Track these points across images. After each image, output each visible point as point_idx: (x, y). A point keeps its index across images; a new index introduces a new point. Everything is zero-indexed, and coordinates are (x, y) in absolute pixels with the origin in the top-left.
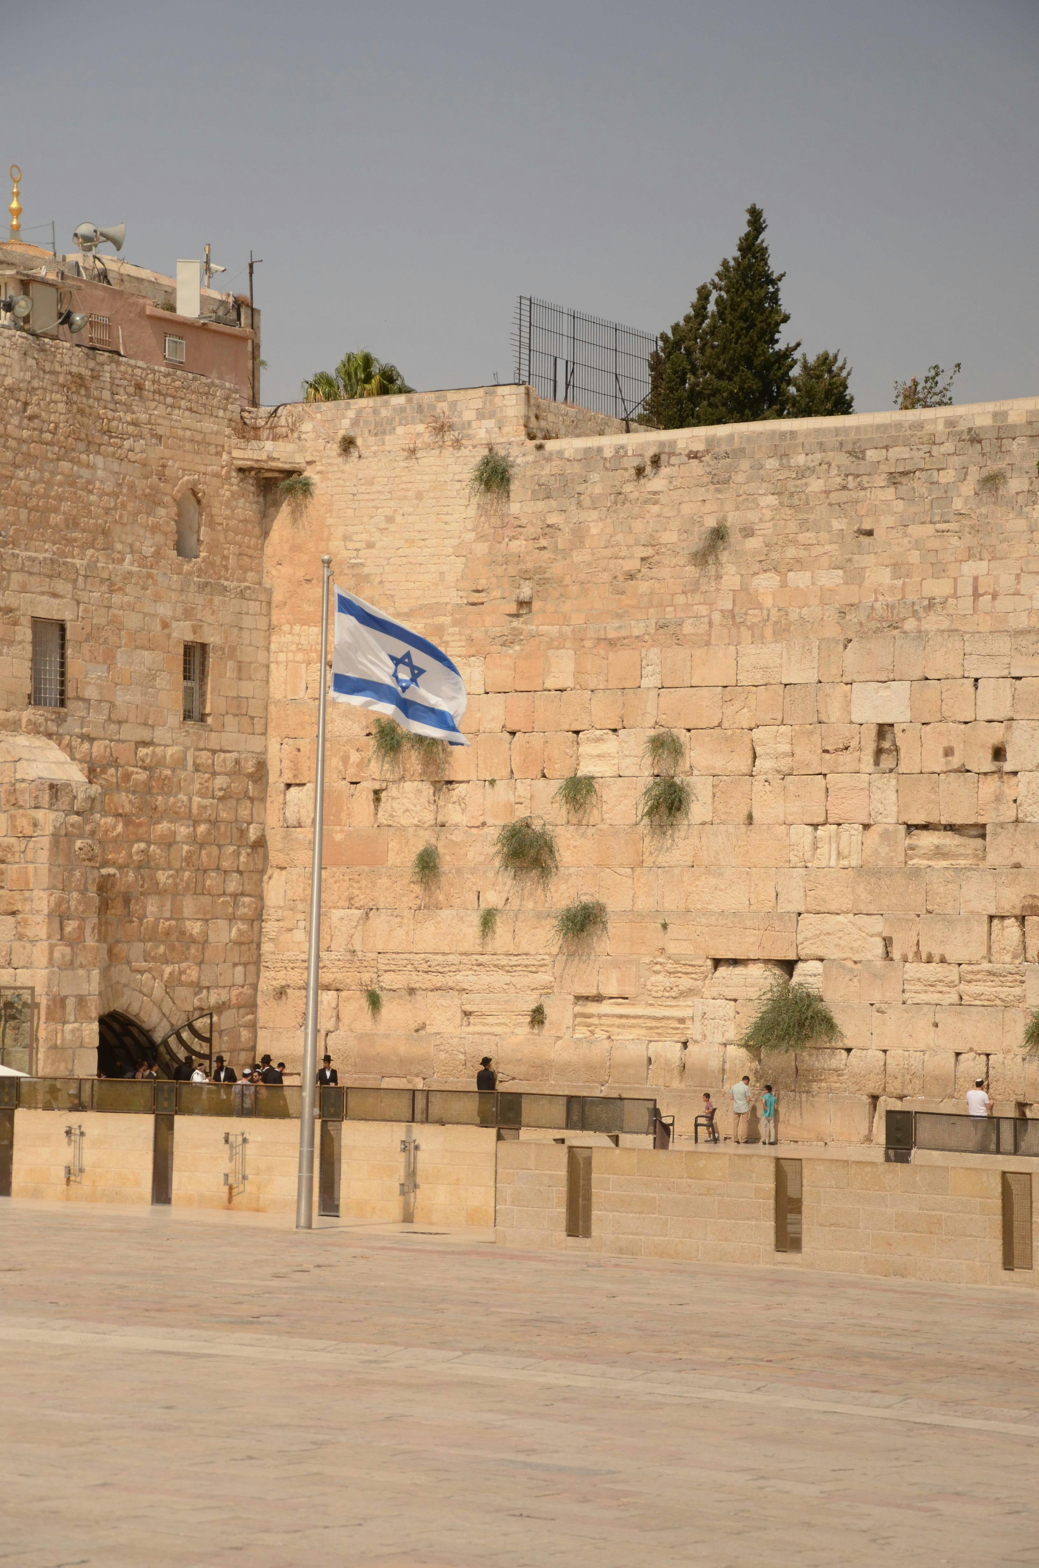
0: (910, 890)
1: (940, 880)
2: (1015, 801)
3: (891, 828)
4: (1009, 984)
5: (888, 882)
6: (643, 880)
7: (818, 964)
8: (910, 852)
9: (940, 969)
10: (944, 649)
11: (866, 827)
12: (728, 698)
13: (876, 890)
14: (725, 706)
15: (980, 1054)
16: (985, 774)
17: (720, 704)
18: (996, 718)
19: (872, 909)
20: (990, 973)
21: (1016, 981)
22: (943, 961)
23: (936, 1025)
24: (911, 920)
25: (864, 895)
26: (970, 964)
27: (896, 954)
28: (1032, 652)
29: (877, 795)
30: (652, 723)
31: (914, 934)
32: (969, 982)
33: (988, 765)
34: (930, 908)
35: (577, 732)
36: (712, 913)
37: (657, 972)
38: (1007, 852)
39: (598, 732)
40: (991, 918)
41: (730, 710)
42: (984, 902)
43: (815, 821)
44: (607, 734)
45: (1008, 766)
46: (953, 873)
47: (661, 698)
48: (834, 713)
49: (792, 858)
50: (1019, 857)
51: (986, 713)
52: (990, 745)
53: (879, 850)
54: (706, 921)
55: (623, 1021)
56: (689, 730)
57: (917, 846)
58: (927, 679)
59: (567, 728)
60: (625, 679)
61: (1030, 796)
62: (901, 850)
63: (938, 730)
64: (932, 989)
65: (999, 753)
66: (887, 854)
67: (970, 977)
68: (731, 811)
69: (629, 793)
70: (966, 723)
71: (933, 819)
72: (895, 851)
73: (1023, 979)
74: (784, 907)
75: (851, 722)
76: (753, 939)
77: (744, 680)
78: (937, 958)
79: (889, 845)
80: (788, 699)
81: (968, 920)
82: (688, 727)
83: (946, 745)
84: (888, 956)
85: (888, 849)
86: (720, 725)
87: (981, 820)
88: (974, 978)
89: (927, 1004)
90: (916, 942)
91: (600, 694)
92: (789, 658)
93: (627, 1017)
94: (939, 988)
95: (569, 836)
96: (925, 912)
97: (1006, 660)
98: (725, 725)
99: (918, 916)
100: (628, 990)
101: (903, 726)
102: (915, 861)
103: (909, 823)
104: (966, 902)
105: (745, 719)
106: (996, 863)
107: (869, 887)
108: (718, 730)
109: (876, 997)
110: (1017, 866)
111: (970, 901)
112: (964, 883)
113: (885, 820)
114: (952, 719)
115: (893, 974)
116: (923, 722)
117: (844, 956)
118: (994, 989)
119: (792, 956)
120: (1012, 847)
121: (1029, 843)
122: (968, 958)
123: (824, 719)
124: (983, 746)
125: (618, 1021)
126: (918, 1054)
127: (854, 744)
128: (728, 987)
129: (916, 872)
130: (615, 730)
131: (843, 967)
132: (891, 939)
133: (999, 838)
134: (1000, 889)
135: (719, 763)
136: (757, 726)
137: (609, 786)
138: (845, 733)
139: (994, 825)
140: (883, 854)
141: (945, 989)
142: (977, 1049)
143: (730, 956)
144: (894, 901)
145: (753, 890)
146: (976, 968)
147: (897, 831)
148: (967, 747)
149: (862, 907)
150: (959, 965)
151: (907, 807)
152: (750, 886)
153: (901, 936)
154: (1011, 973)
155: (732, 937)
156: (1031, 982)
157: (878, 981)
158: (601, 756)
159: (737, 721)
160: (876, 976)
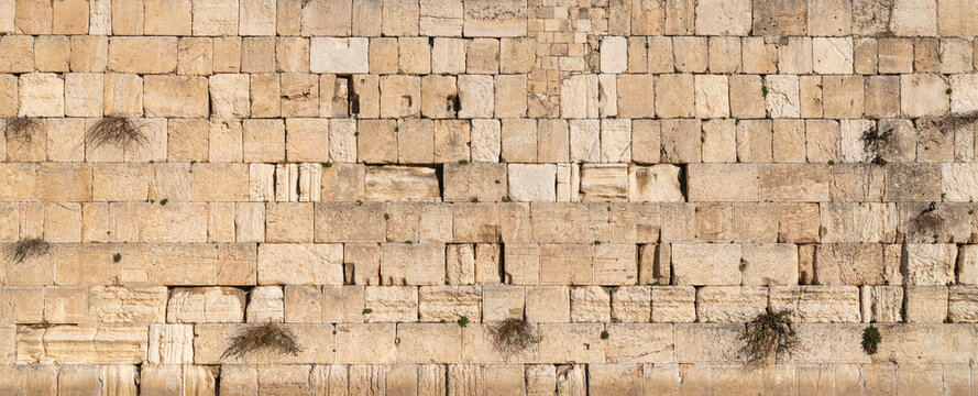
0: (371, 221)
1: (400, 213)
2: (470, 144)
3: (352, 167)
4: (466, 303)
5: (349, 214)
6: (93, 213)
7: (279, 290)
8: (369, 188)
9: (402, 292)
10: (400, 11)
11: (326, 165)
12: (184, 47)
13: (338, 222)
14: (180, 55)
15: (440, 365)
16: (440, 120)
17: (176, 52)
18: (451, 73)
19: (334, 238)
20: (448, 294)
21: (473, 300)
22: (405, 283)
23: (397, 340)
24: (372, 248)
25: (325, 227)
26: (430, 285)
27: (359, 280)
28: (482, 16)
29: (337, 137)
30: (102, 68)
31: (376, 260)
32: (429, 301)
33: (443, 114)
34: (390, 237)
35: (18, 75)
36: (169, 244)
37: (110, 300)
38: (463, 187)
39: (42, 75)
40: (447, 245)
41: (184, 58)
42: (443, 232)
43: (275, 160)
44: (52, 76)
45: (463, 114)
46: (412, 207)
47: (112, 46)
48: (293, 63)
49: (252, 193)
50: (474, 191)
51: (441, 68)
52: (446, 96)
53: (340, 186)
54: (161, 252)
55: (72, 347)
56: (141, 75)
57: (376, 183)
58: (383, 36)
59: (8, 70)
60: (72, 26)
61: (483, 140)
62: (361, 186)
63: (395, 81)
64: (393, 309)
65: (456, 102)
66: (347, 189)
67: (429, 297)
69: (78, 132)
70: (421, 75)
71: (392, 158)
72: (355, 187)
73: (480, 297)
74: (243, 237)
75: (311, 72)
76: (211, 268)
77: (200, 30)
78: (399, 282)
79: (350, 182)
80: (246, 50)
81: (427, 248)
82: (141, 73)
83: (404, 94)
84: (349, 282)
85: (348, 185)
86: (175, 72)
87: (439, 161)
88: (433, 298)
89: (388, 323)
90: (378, 268)
91: (43, 40)
92: (247, 13)
93: (75, 342)
94: (400, 308)
95: (10, 171)
96: (386, 241)
97: (461, 22)
98: (181, 71)
99: (379, 244)
100: (77, 316)
101: (361, 77)
102: (375, 195)
103: (368, 162)
104: (425, 231)
105: (201, 67)
106: (453, 198)
107: (330, 219)
108: (173, 76)
109: (339, 318)
110: (475, 200)
111: (430, 231)
112: (423, 215)
113: (344, 160)
114: (409, 72)
115: (355, 297)
116: (381, 73)
117: (305, 282)
118: (453, 308)
119: (252, 282)
120: (468, 183)
121: (483, 180)
122: (428, 281)
123: (283, 68)
124: (439, 96)
125: (64, 347)
126: (381, 366)
127: (314, 91)
128: (186, 312)
129: (377, 206)
130: (60, 74)
131: (306, 293)
132: (353, 267)
133: (456, 176)
134: (457, 220)
135: (174, 106)
136: (214, 74)
137: (54, 126)
138: (306, 80)
139: (451, 165)
140: (343, 190)
141: (405, 308)
142: (437, 360)
143: (187, 283)
144: (355, 231)
145: (211, 222)
146: (435, 289)
147: (356, 169)
148: (424, 97)
149: (323, 236)
150: (419, 286)
151: (366, 148)
152: (208, 219)
153: (361, 262)
154: (468, 293)
155: (190, 265)
156: (487, 301)
157: (341, 303)
158: (46, 98)
159: (193, 68)
160: (337, 298)
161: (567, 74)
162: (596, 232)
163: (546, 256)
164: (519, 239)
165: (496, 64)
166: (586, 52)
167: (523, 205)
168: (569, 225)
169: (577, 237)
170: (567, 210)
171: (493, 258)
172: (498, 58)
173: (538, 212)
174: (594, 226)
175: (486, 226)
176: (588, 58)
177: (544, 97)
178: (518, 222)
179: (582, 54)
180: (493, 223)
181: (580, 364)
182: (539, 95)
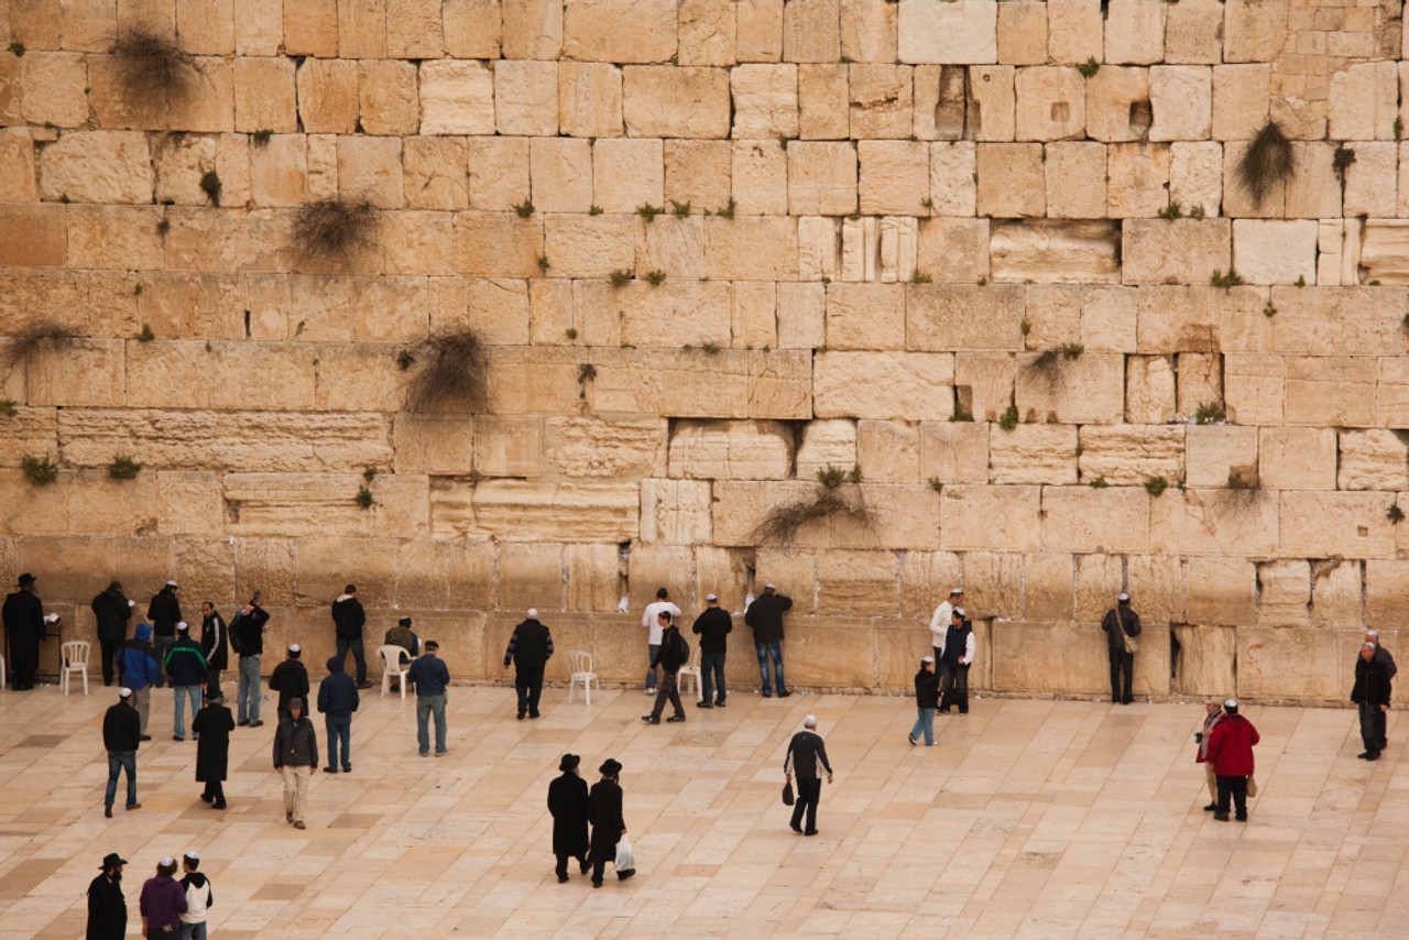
0: (1000, 317)
1: (1048, 302)
2: (1167, 185)
3: (967, 224)
4: (1158, 454)
5: (963, 305)
6: (547, 297)
7: (847, 426)
8: (997, 260)
9: (1049, 433)
11: (924, 221)
12: (688, 18)
13: (944, 317)
14: (682, 30)
15: (1113, 555)
16: (1118, 144)
17: (675, 26)
18: (1137, 61)
19: (937, 344)
20: (1127, 438)
21: (1169, 449)
22: (1054, 419)
23: (1042, 513)
24: (1001, 362)
25: (923, 324)
26: (1097, 424)
27: (979, 412)
29: (942, 173)
30: (555, 52)
31: (1007, 381)
32: (1095, 450)
33: (1123, 131)
34: (1031, 343)
35: (417, 62)
36: (668, 350)
37: (577, 439)
38: (1155, 261)
39: (457, 64)
40: (1127, 356)
41: (689, 37)
42: (1119, 335)
43: (840, 212)
44: (473, 66)
45: (1156, 134)
46: (1068, 292)
48: (870, 47)
49: (803, 265)
50: (1173, 268)
51: (1120, 52)
52: (1128, 102)
53: (948, 256)
54: (658, 362)
55: (518, 513)
56: (618, 66)
57: (1008, 251)
59: (399, 54)
61: (1191, 179)
62: (983, 257)
63: (1043, 77)
64: (1035, 462)
65: (1140, 114)
66: (961, 262)
67: (1096, 443)
68: (696, 193)
69: (518, 161)
70: (1087, 67)
71: (1035, 210)
72: (973, 258)
73: (1182, 446)
74: (790, 340)
75: (898, 63)
76: (739, 390)
78: (1044, 417)
79: (964, 250)
80: (791, 23)
81: (1093, 362)
82: (619, 61)
83: (1056, 100)
84: (962, 414)
85: (962, 255)
86: (674, 61)
87: (1114, 213)
88: (1102, 445)
89: (1027, 484)
90: (1009, 394)
91: (457, 5)
93: (525, 507)
94: (1047, 461)
95: (408, 226)
96: (1023, 349)
98: (684, 59)
99: (1013, 354)
100: (525, 465)
101: (984, 70)
102: (1006, 272)
103: (995, 216)
104: (1090, 334)
105: (717, 52)
106: (1138, 278)
107: (931, 312)
108: (670, 68)
110: (1174, 282)
111: (1097, 333)
112: (1087, 306)
113: (955, 212)
114: (1067, 61)
115: (973, 441)
116: (1018, 63)
117: (891, 414)
118: (1135, 462)
119: (805, 414)
120: (1162, 254)
121: (1190, 249)
122: (1093, 416)
123: (853, 55)
124: (1116, 103)
125: (508, 514)
126: (1015, 557)
127: (904, 95)
128: (698, 461)
129: (1009, 291)
130: (485, 61)
131: (892, 432)
132: (968, 390)
133: (1143, 240)
134: (1144, 316)
135: (674, 119)
136: (739, 63)
137: (480, 150)
138: (890, 78)
139: (1137, 222)
140: (954, 264)
141: (1055, 462)
142: (1107, 547)
143: (700, 414)
144: (974, 333)
145: (737, 314)
146: (1106, 431)
147: (976, 229)
148: (1091, 105)
149: (921, 342)
150: (1079, 426)
151: (992, 192)
152: (732, 310)
153: (983, 384)
154: (1161, 438)
155: (704, 386)
156: (1192, 451)
157: (949, 452)
158: (464, 102)
159: (704, 54)
160: (944, 443)
161: (1341, 62)
162: (1385, 338)
163: (1297, 378)
164: (1250, 349)
165: (1217, 45)
166: (1378, 22)
167: (1257, 290)
168: (1336, 326)
169: (1351, 346)
170: (1334, 301)
171: (1206, 376)
172: (1220, 35)
173: (1284, 303)
174: (1381, 328)
175: (1193, 325)
176: (1380, 34)
177: (1299, 104)
178: (1248, 320)
179: (1370, 27)
180: (1205, 322)
181: (1353, 561)
182: (1291, 100)
